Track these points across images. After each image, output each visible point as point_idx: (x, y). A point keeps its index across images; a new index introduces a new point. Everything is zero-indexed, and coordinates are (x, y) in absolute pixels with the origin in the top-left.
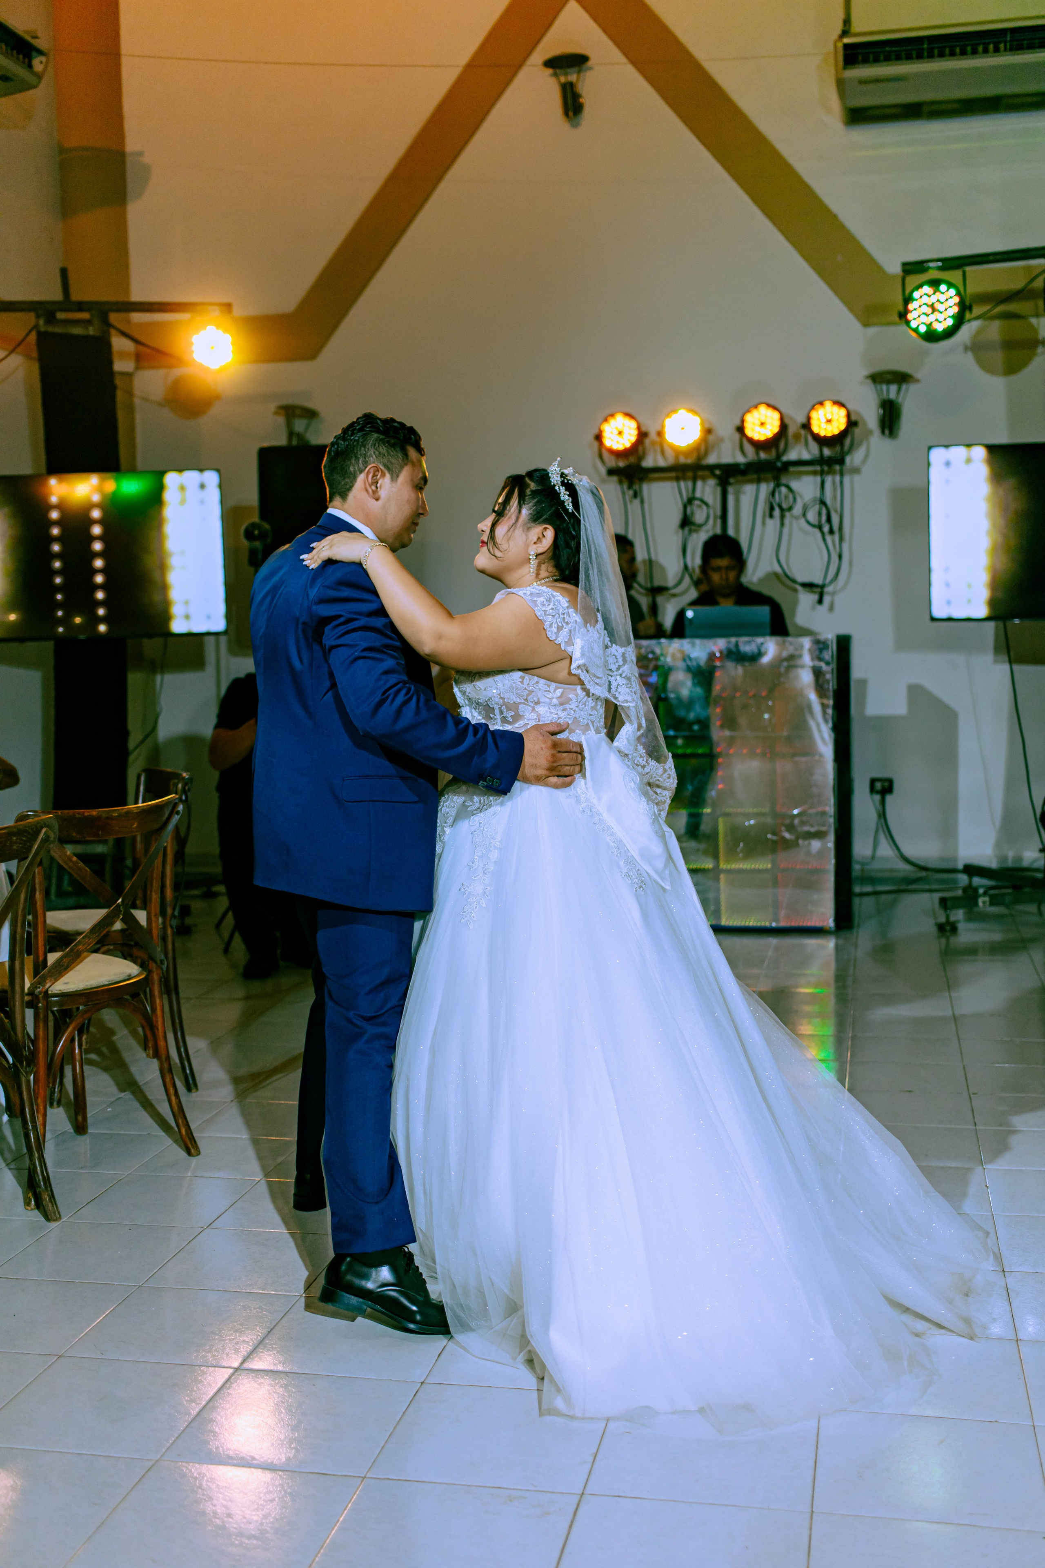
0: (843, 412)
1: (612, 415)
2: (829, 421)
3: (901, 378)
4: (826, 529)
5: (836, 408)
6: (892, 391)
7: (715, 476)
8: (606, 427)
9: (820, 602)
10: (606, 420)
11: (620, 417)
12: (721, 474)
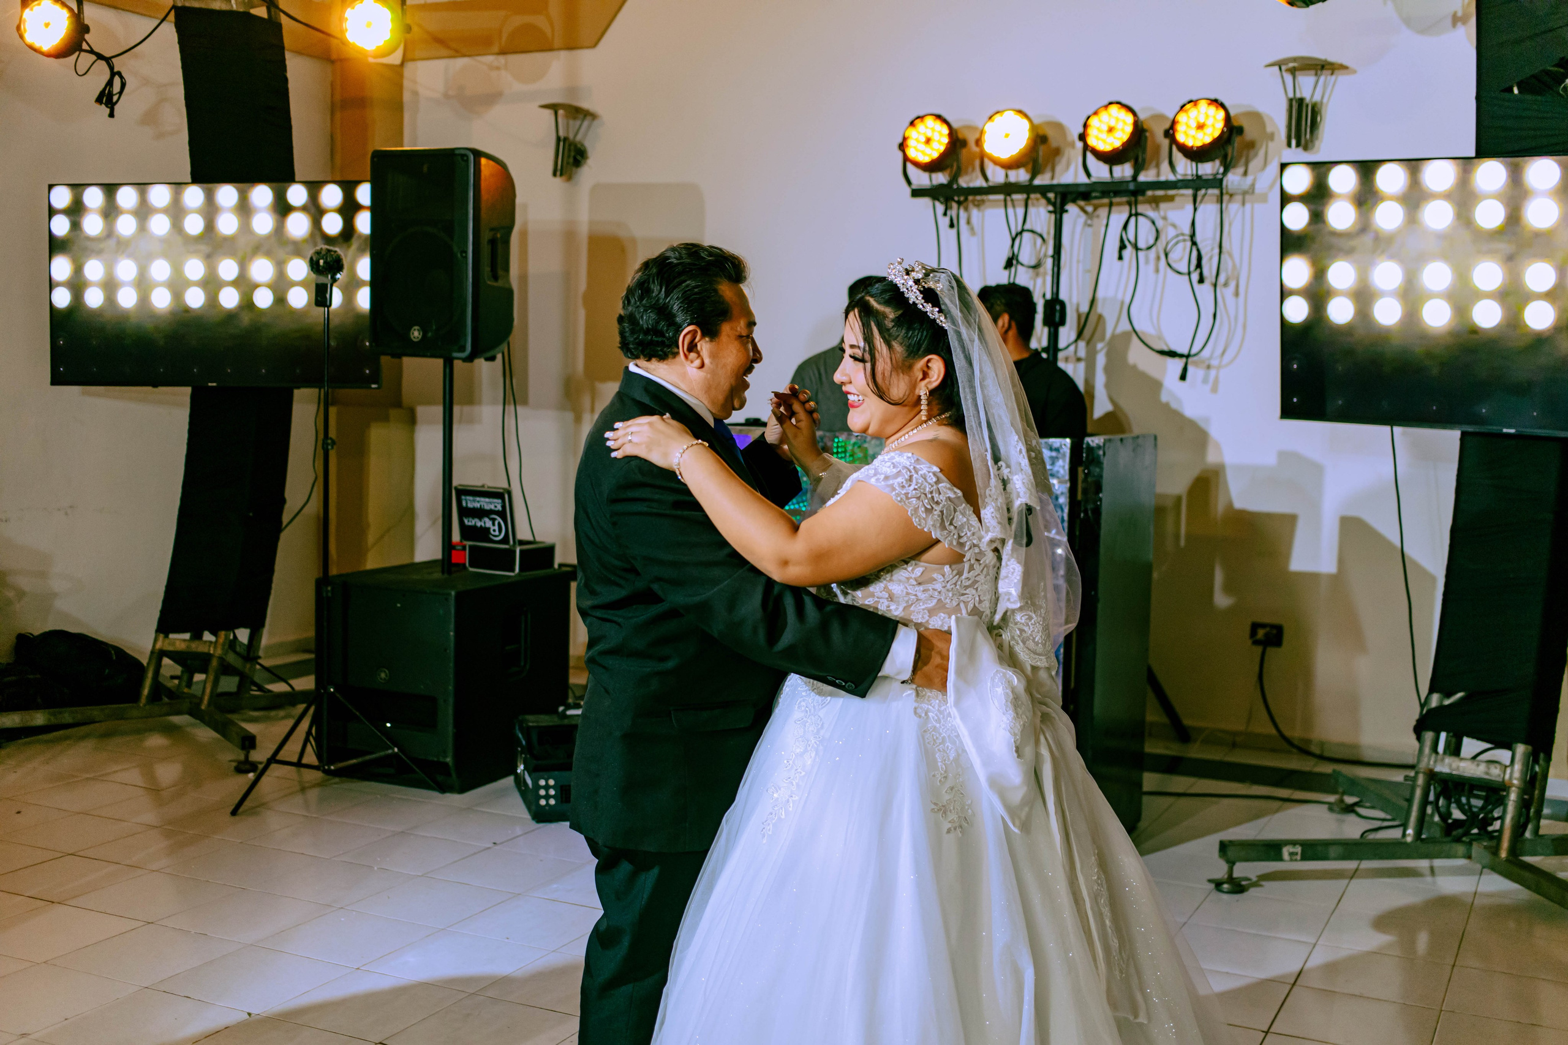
0: (1221, 114)
1: (921, 118)
2: (1201, 127)
3: (1320, 67)
4: (1195, 277)
5: (1213, 108)
6: (1307, 86)
7: (1049, 201)
8: (911, 133)
9: (1183, 377)
10: (912, 124)
11: (930, 121)
12: (1056, 198)
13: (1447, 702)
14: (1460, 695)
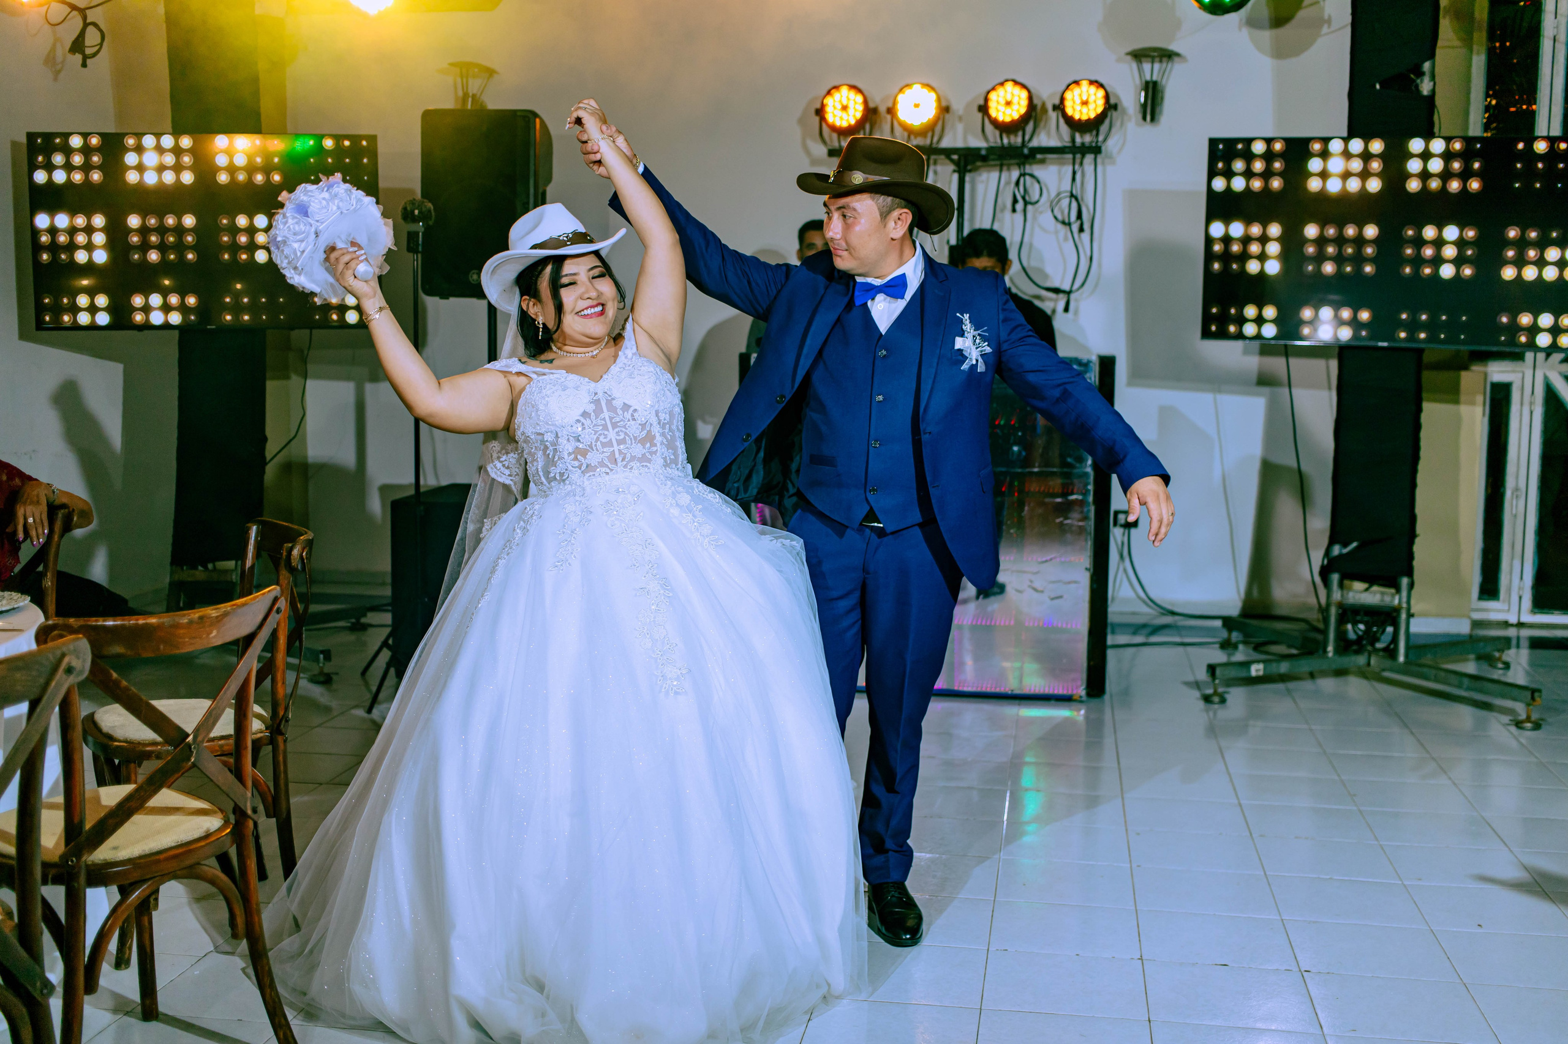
0: (1100, 93)
1: (836, 88)
2: (1085, 103)
3: (1167, 55)
4: (1075, 227)
5: (1093, 88)
6: (1156, 71)
7: (952, 161)
8: (829, 101)
9: (1066, 309)
10: (829, 93)
11: (844, 90)
12: (959, 159)
13: (1345, 551)
14: (1354, 544)
